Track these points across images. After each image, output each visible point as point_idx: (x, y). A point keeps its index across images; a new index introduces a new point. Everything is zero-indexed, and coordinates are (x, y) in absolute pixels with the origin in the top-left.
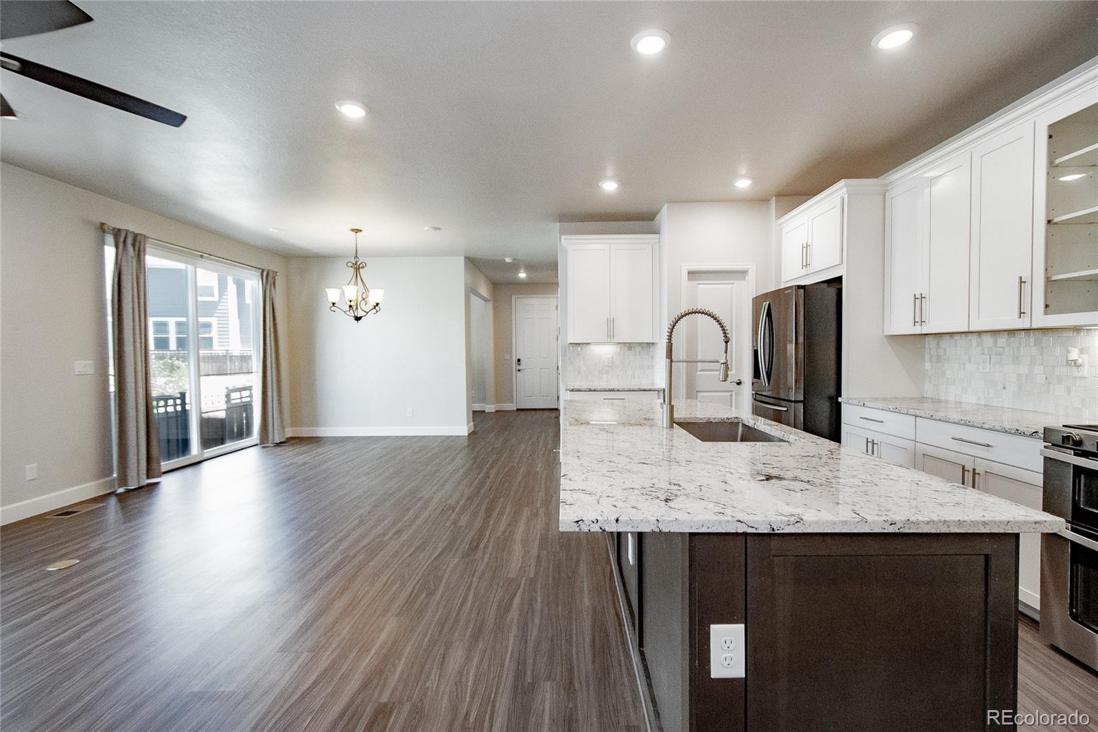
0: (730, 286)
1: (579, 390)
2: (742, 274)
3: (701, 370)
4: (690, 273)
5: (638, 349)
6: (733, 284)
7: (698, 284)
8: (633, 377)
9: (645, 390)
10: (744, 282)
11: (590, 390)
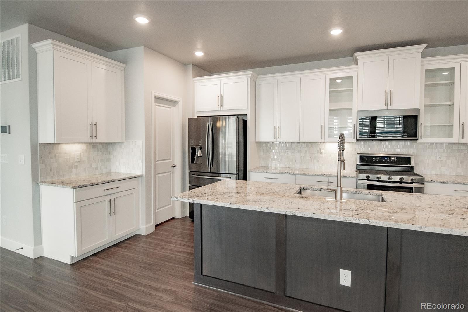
0: (169, 109)
1: (84, 186)
2: (174, 103)
3: (158, 161)
4: (156, 98)
5: (100, 147)
6: (170, 108)
7: (156, 105)
8: (96, 168)
9: (131, 178)
10: (174, 108)
11: (94, 184)
